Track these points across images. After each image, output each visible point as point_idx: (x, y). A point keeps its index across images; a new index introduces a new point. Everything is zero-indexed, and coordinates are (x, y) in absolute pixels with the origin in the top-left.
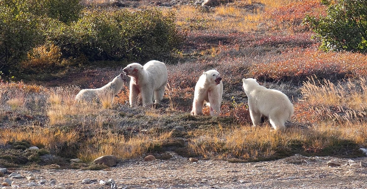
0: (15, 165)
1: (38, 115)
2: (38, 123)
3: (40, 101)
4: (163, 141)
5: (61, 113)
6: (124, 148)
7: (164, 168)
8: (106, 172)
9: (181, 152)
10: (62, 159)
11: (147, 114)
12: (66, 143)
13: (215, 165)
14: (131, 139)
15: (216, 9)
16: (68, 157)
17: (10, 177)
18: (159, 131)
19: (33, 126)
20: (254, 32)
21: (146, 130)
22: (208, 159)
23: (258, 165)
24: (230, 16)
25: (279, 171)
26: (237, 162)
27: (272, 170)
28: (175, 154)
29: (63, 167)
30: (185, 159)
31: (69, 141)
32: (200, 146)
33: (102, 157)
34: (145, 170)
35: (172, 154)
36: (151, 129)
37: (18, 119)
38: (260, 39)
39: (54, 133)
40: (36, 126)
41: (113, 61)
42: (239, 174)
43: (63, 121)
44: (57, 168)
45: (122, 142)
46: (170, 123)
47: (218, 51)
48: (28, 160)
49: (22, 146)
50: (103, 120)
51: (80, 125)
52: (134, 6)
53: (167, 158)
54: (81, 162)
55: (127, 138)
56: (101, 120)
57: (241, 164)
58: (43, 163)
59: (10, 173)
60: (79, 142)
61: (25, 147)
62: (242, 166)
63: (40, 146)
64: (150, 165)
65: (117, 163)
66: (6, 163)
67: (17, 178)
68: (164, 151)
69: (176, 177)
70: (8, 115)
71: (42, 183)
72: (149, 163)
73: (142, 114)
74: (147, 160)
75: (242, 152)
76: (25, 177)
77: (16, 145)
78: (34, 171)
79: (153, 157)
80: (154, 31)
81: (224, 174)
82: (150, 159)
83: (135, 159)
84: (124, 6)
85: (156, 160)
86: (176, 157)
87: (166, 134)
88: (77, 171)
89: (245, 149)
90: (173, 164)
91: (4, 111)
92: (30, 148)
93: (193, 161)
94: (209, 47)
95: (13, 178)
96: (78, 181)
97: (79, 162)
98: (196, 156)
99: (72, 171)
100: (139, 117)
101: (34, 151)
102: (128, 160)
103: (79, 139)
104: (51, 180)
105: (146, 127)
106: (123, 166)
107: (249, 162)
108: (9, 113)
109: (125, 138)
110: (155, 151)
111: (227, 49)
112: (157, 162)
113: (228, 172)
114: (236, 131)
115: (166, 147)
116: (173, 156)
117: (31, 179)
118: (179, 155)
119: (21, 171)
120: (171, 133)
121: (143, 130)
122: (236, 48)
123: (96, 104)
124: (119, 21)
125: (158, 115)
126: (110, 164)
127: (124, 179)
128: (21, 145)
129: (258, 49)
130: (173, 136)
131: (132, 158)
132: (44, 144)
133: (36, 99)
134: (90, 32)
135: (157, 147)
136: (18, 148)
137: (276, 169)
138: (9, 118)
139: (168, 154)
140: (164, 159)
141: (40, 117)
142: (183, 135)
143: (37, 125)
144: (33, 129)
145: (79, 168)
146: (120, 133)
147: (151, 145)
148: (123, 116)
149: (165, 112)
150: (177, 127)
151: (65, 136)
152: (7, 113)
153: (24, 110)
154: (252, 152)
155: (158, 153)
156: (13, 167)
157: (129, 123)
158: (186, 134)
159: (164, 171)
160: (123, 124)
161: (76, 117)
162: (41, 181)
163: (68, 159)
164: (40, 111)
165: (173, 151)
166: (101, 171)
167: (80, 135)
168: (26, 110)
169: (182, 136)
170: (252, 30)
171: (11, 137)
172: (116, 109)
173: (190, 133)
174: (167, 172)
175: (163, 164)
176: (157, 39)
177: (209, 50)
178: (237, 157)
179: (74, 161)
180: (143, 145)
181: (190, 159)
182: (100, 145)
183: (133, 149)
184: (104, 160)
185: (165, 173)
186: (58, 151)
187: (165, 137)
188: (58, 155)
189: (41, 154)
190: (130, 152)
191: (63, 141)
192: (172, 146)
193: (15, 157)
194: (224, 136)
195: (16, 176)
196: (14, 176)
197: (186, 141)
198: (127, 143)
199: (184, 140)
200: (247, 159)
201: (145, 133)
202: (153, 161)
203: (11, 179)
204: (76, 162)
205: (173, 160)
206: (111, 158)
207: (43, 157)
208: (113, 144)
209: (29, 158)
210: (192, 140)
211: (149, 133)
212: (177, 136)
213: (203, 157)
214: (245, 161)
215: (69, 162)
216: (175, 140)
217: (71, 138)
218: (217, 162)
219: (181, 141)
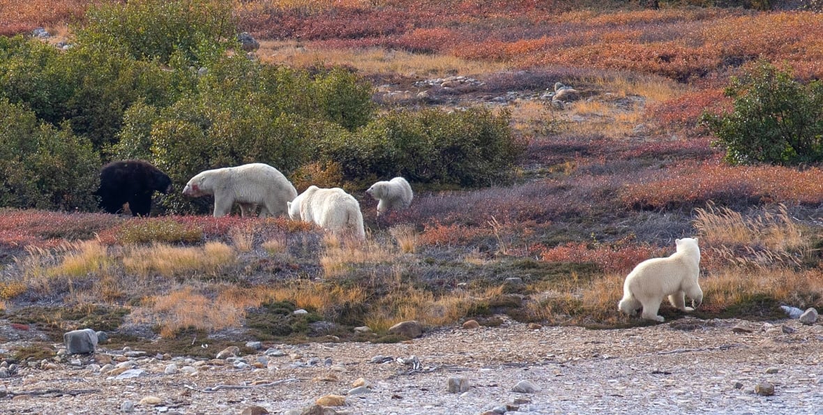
0: (272, 337)
1: (306, 264)
2: (307, 275)
3: (309, 244)
4: (490, 299)
5: (340, 260)
6: (432, 310)
7: (493, 339)
8: (406, 346)
9: (517, 315)
10: (342, 327)
11: (467, 260)
12: (347, 304)
13: (566, 333)
14: (442, 297)
15: (573, 104)
16: (351, 325)
17: (266, 355)
18: (484, 285)
19: (299, 280)
20: (628, 138)
21: (465, 284)
22: (556, 325)
23: (631, 333)
24: (593, 115)
25: (660, 341)
26: (599, 329)
27: (650, 340)
28: (507, 317)
29: (343, 339)
30: (523, 325)
31: (353, 301)
32: (544, 305)
33: (400, 323)
34: (463, 341)
35: (504, 318)
36: (472, 283)
37: (277, 270)
38: (638, 149)
39: (330, 290)
40: (303, 280)
41: (419, 183)
42: (601, 346)
43: (343, 272)
44: (335, 341)
45: (431, 301)
46: (500, 272)
47: (574, 166)
48: (291, 330)
49: (283, 309)
50: (402, 270)
51: (368, 278)
52: (452, 103)
53: (496, 324)
54: (370, 331)
55: (437, 296)
56: (399, 270)
57: (605, 331)
58: (314, 335)
59: (266, 349)
60: (367, 302)
61: (288, 310)
62: (606, 334)
63: (310, 309)
64: (471, 335)
65: (423, 332)
66: (260, 334)
67: (276, 356)
68: (491, 314)
69: (508, 352)
70: (262, 265)
71: (312, 363)
72: (470, 331)
73: (458, 260)
74: (466, 327)
75: (607, 314)
76: (287, 355)
77: (274, 307)
78: (300, 344)
79: (475, 323)
80: (479, 138)
81: (580, 347)
82: (471, 326)
83: (449, 326)
84: (437, 103)
85: (480, 327)
86: (510, 323)
87: (495, 289)
88: (364, 344)
89: (610, 310)
90: (504, 332)
91: (257, 258)
92: (295, 312)
93: (535, 328)
94: (562, 161)
95: (271, 356)
96: (365, 359)
97: (366, 332)
98: (538, 321)
99: (357, 345)
100: (455, 265)
101: (301, 315)
102: (439, 327)
103: (367, 298)
104: (326, 358)
105: (466, 279)
106: (432, 336)
107: (617, 328)
108: (265, 261)
109: (434, 295)
110: (479, 313)
111: (587, 162)
112: (482, 330)
113: (586, 343)
114: (598, 282)
115: (496, 307)
116: (506, 321)
117: (296, 358)
118: (514, 319)
119: (281, 346)
120: (501, 287)
121: (461, 284)
122: (600, 162)
123: (392, 247)
124: (427, 125)
125: (484, 262)
126: (413, 334)
127: (433, 356)
128: (283, 307)
129: (633, 162)
130: (504, 291)
131: (444, 323)
132: (315, 305)
133: (304, 240)
134: (385, 141)
135: (481, 308)
136: (278, 313)
137: (657, 338)
138: (265, 269)
139: (498, 318)
140: (492, 326)
141: (310, 266)
142: (519, 290)
143: (305, 278)
144: (299, 284)
145: (367, 341)
146: (427, 288)
147: (473, 305)
148: (431, 263)
149: (493, 257)
150: (510, 279)
151: (346, 294)
152: (260, 261)
153: (286, 256)
155: (483, 317)
156: (271, 340)
157: (439, 273)
158: (524, 289)
159: (492, 343)
160: (431, 274)
161: (362, 265)
162: (311, 360)
163: (351, 327)
164: (310, 257)
165: (504, 313)
166: (399, 344)
167: (368, 292)
168: (290, 256)
169: (519, 291)
170: (626, 135)
171: (266, 297)
172: (421, 253)
173: (529, 287)
174: (496, 344)
175: (491, 333)
176: (484, 151)
177: (561, 165)
178: (599, 322)
179: (359, 331)
180: (460, 305)
181: (531, 325)
182: (396, 307)
183: (445, 311)
184: (404, 327)
185: (493, 346)
186: (336, 315)
187: (494, 293)
188: (336, 321)
189: (311, 321)
190: (442, 316)
191: (343, 300)
192: (503, 306)
193: (272, 325)
194: (580, 291)
195: (275, 353)
196: (271, 352)
197: (524, 299)
198: (436, 303)
199: (522, 296)
200: (613, 324)
201: (463, 287)
202: (476, 329)
203: (267, 357)
204: (362, 332)
205: (505, 327)
206: (413, 325)
207: (314, 324)
208: (416, 305)
209: (293, 326)
210: (533, 297)
211: (470, 288)
212: (511, 291)
213: (550, 322)
214: (611, 327)
215: (353, 331)
216: (508, 297)
217: (355, 296)
218: (570, 329)
219: (516, 298)
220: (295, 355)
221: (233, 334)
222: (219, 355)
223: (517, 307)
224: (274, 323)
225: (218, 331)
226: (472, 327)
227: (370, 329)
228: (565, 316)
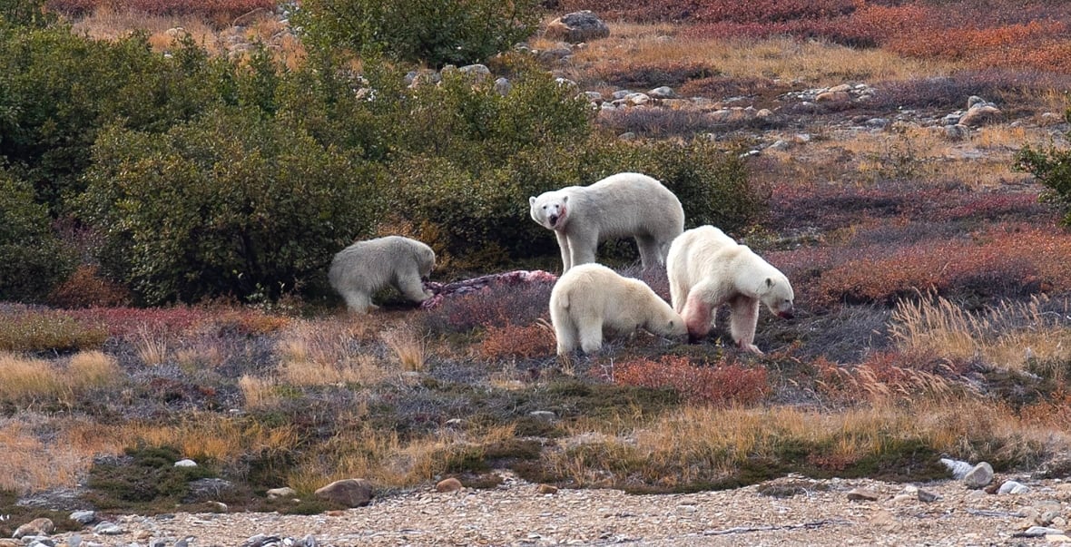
0: (122, 502)
4: (489, 446)
6: (394, 462)
9: (528, 470)
12: (265, 451)
13: (593, 499)
14: (416, 442)
16: (268, 484)
18: (489, 421)
21: (458, 421)
22: (582, 487)
26: (645, 493)
28: (512, 474)
30: (531, 487)
31: (274, 447)
32: (572, 455)
33: (334, 483)
34: (423, 513)
35: (505, 475)
36: (469, 420)
37: (173, 397)
44: (218, 510)
45: (395, 448)
49: (155, 459)
53: (490, 485)
55: (404, 438)
57: (653, 498)
58: (193, 500)
59: (99, 523)
60: (297, 448)
61: (165, 461)
62: (653, 501)
64: (443, 502)
65: (372, 497)
67: (111, 534)
68: (487, 469)
72: (445, 496)
74: (441, 490)
75: (663, 471)
76: (128, 532)
77: (142, 457)
79: (455, 484)
82: (448, 488)
83: (415, 487)
85: (463, 489)
86: (514, 483)
87: (502, 430)
90: (500, 497)
92: (176, 464)
93: (547, 491)
97: (284, 496)
101: (182, 469)
102: (398, 489)
103: (299, 442)
105: (465, 412)
106: (381, 504)
107: (674, 492)
110: (467, 468)
112: (462, 494)
114: (667, 420)
115: (496, 458)
116: (508, 480)
118: (521, 477)
119: (129, 518)
120: (512, 428)
121: (451, 420)
125: (515, 386)
126: (352, 501)
128: (157, 456)
130: (517, 433)
131: (408, 483)
135: (472, 459)
139: (496, 475)
140: (480, 488)
142: (544, 431)
146: (398, 427)
147: (459, 454)
150: (536, 413)
151: (267, 435)
154: (686, 471)
155: (473, 473)
156: (116, 508)
158: (552, 429)
163: (267, 488)
165: (508, 467)
167: (301, 431)
169: (542, 433)
171: (137, 439)
173: (562, 427)
175: (475, 498)
179: (275, 494)
180: (437, 455)
181: (543, 486)
183: (414, 463)
184: (338, 489)
187: (502, 434)
189: (191, 478)
190: (406, 471)
191: (259, 446)
192: (508, 456)
193: (128, 484)
194: (638, 433)
195: (108, 530)
196: (104, 528)
197: (547, 445)
198: (403, 451)
199: (544, 440)
200: (671, 486)
201: (456, 427)
202: (454, 492)
203: (96, 535)
204: (279, 496)
205: (503, 489)
206: (355, 486)
207: (197, 483)
208: (371, 454)
209: (159, 487)
210: (562, 442)
211: (465, 428)
212: (529, 432)
213: (575, 482)
214: (664, 490)
215: (263, 494)
216: (520, 443)
217: (279, 440)
218: (601, 493)
219: (533, 443)
220: (140, 532)
221: (58, 499)
222: (17, 532)
223: (529, 457)
224: (133, 481)
225: (37, 494)
226: (451, 490)
227: (294, 492)
228: (602, 472)
